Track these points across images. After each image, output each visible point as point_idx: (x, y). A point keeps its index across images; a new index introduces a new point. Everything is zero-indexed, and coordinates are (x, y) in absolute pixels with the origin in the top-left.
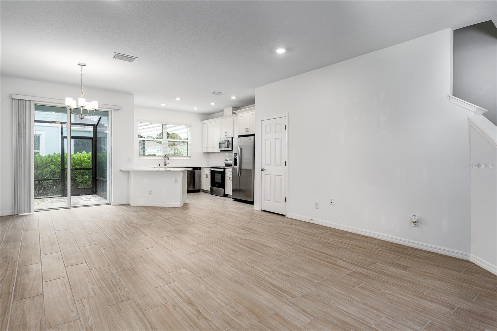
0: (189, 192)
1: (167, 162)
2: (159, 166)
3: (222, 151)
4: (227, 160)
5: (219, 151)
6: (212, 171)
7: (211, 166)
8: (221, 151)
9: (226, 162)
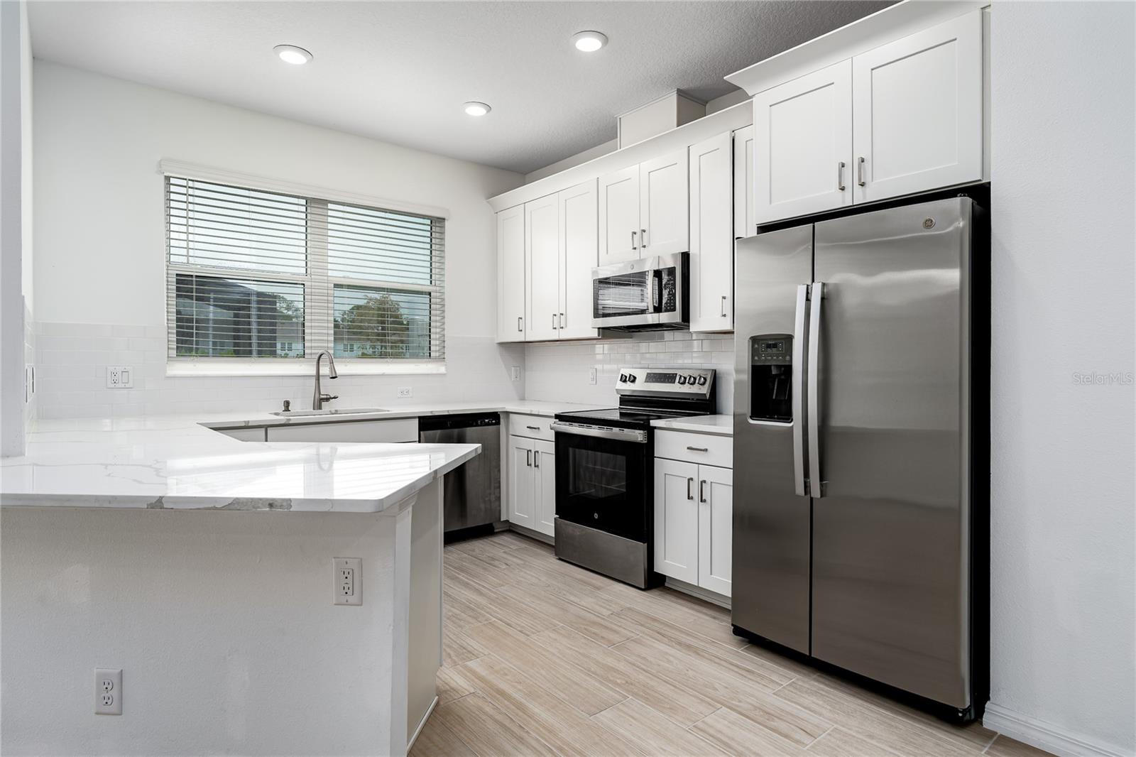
0: (452, 538)
1: (328, 388)
2: (287, 409)
3: (606, 333)
4: (633, 379)
5: (595, 334)
6: (560, 437)
7: (558, 411)
8: (603, 328)
9: (628, 388)
